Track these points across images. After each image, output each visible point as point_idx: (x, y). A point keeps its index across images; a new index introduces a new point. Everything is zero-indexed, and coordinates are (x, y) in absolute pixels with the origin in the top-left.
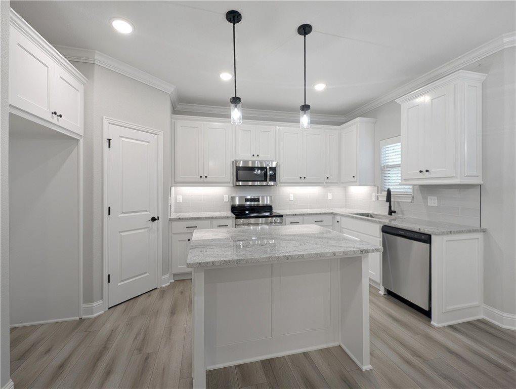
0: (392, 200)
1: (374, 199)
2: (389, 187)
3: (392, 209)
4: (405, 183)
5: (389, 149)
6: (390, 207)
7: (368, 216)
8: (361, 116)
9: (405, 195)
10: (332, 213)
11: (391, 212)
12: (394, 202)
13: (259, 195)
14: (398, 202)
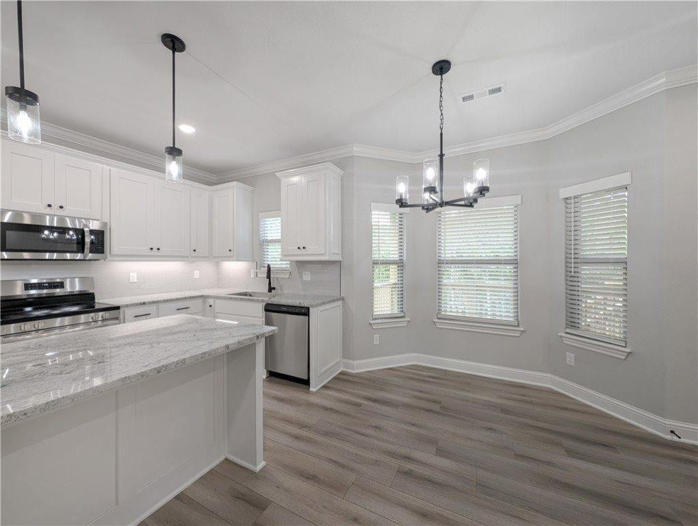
0: (271, 276)
1: (252, 276)
2: (269, 263)
3: (272, 286)
4: (284, 258)
5: (267, 223)
6: (270, 284)
7: (246, 295)
8: (238, 180)
9: (283, 270)
10: (202, 296)
11: (271, 289)
12: (273, 278)
13: (65, 276)
14: (277, 278)
